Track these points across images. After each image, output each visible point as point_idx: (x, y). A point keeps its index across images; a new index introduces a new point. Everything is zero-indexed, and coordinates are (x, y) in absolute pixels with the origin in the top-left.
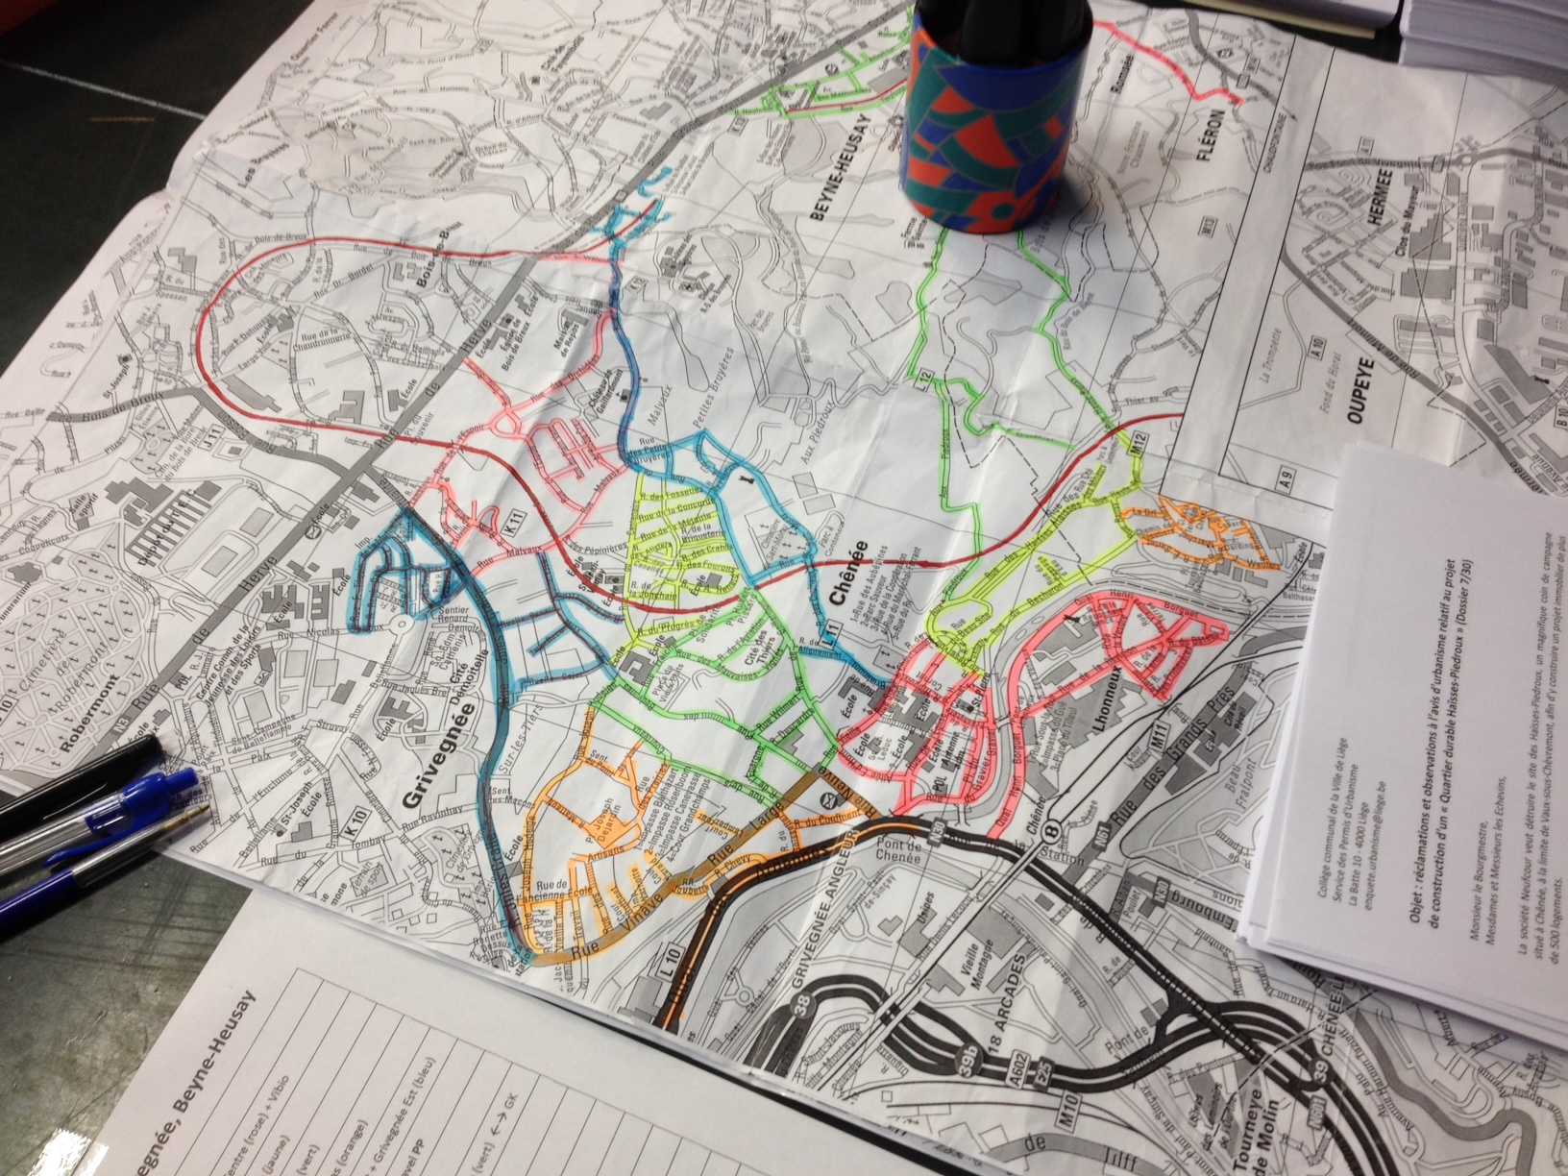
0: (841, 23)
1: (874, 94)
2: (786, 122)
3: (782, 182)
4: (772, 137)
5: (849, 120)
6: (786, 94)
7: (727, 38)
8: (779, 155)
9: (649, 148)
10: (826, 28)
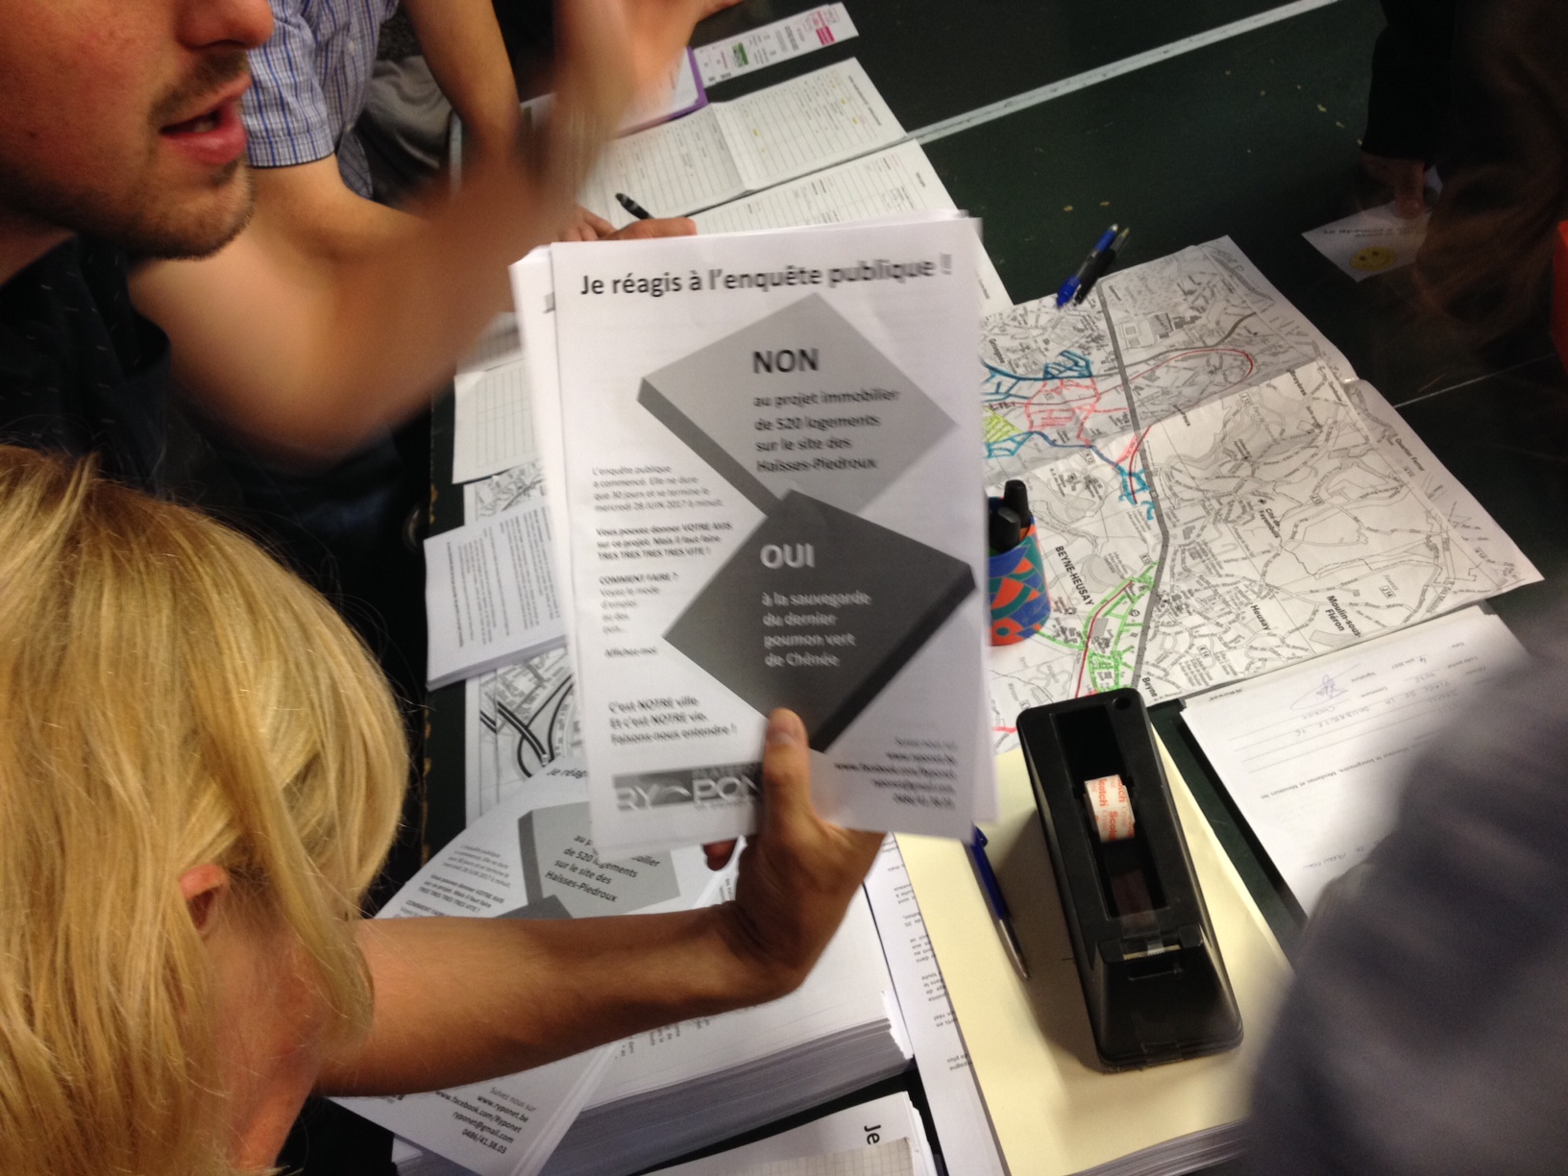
0: (1159, 637)
1: (1099, 616)
2: (1126, 576)
3: (1094, 551)
4: (1123, 566)
5: (1097, 599)
6: (1142, 588)
7: (1205, 588)
8: (1110, 560)
9: (1170, 518)
10: (1162, 629)
